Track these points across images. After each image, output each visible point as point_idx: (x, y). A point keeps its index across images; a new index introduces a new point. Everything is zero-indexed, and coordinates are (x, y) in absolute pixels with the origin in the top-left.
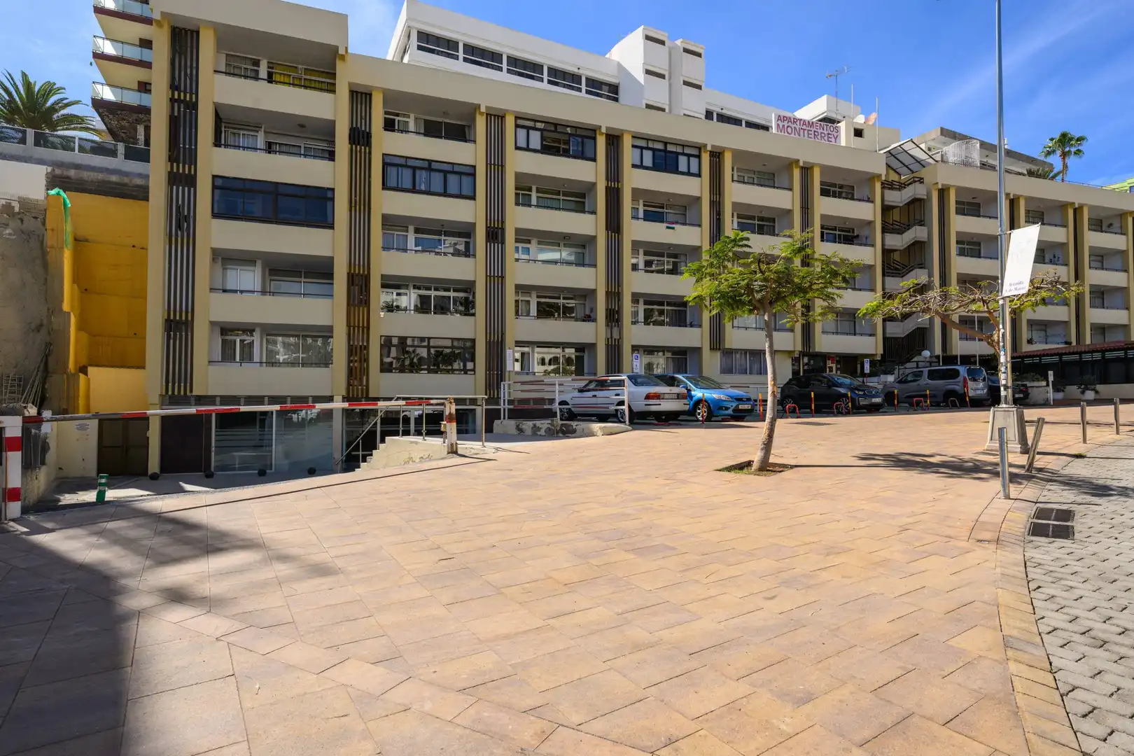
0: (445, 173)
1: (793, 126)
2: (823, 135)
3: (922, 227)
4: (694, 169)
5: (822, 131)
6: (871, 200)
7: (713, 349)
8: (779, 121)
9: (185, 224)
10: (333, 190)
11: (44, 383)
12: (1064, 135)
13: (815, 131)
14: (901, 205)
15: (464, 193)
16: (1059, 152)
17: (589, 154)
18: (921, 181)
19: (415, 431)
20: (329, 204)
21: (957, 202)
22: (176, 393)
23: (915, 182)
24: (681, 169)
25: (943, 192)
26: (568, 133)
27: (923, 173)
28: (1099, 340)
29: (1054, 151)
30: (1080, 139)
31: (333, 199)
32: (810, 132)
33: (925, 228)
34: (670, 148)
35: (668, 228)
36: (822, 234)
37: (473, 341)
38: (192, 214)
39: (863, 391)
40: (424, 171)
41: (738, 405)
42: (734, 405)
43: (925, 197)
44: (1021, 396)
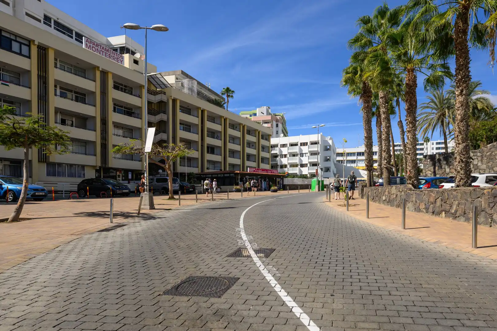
1: (96, 47)
2: (114, 58)
3: (165, 114)
4: (25, 53)
5: (113, 55)
6: (140, 96)
7: (41, 162)
8: (87, 42)
12: (228, 88)
13: (109, 54)
14: (155, 102)
16: (226, 95)
18: (165, 93)
21: (180, 106)
23: (162, 93)
24: (14, 50)
25: (174, 101)
27: (166, 90)
28: (232, 169)
29: (225, 94)
30: (233, 92)
33: (166, 115)
35: (2, 84)
36: (114, 108)
39: (119, 187)
41: (35, 193)
42: (32, 193)
43: (166, 101)
44: (192, 190)
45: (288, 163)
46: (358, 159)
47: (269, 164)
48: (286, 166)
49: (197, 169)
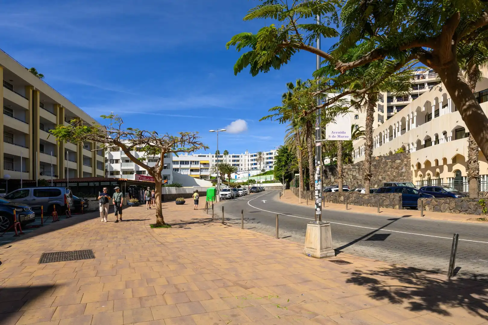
45: (122, 170)
46: (181, 167)
47: (103, 170)
48: (118, 173)
49: (27, 174)
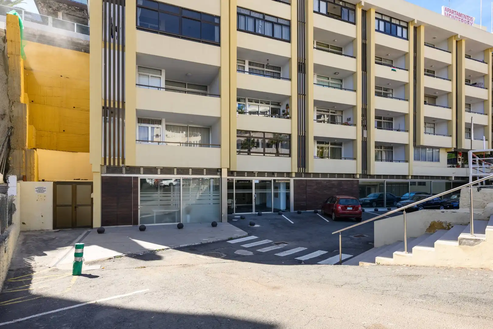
0: (273, 23)
1: (452, 15)
2: (466, 22)
4: (405, 36)
5: (465, 19)
6: (487, 62)
7: (414, 145)
8: (446, 11)
9: (116, 33)
10: (219, 18)
11: (8, 156)
13: (462, 19)
15: (284, 38)
17: (351, 20)
19: (255, 193)
20: (216, 28)
22: (112, 164)
24: (398, 35)
26: (340, 5)
31: (219, 25)
32: (460, 19)
34: (393, 21)
35: (392, 70)
36: (466, 80)
37: (290, 135)
38: (121, 26)
40: (260, 21)
